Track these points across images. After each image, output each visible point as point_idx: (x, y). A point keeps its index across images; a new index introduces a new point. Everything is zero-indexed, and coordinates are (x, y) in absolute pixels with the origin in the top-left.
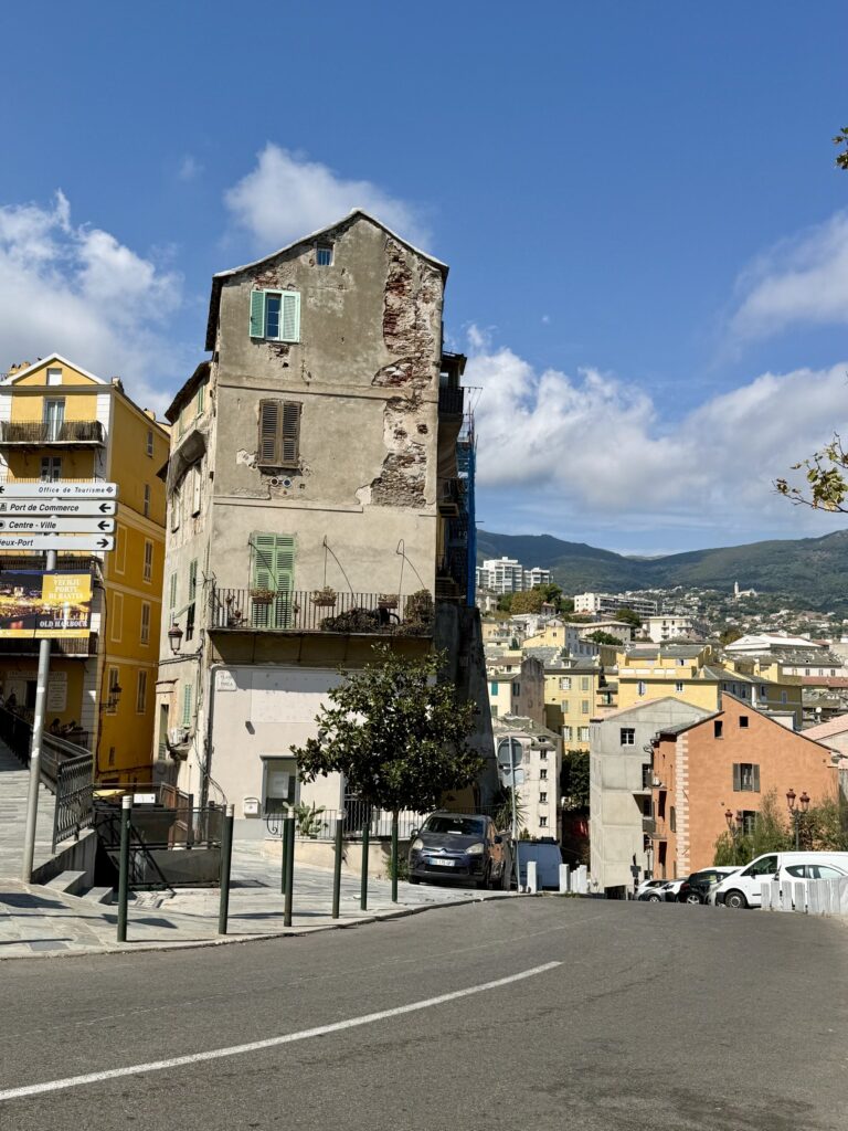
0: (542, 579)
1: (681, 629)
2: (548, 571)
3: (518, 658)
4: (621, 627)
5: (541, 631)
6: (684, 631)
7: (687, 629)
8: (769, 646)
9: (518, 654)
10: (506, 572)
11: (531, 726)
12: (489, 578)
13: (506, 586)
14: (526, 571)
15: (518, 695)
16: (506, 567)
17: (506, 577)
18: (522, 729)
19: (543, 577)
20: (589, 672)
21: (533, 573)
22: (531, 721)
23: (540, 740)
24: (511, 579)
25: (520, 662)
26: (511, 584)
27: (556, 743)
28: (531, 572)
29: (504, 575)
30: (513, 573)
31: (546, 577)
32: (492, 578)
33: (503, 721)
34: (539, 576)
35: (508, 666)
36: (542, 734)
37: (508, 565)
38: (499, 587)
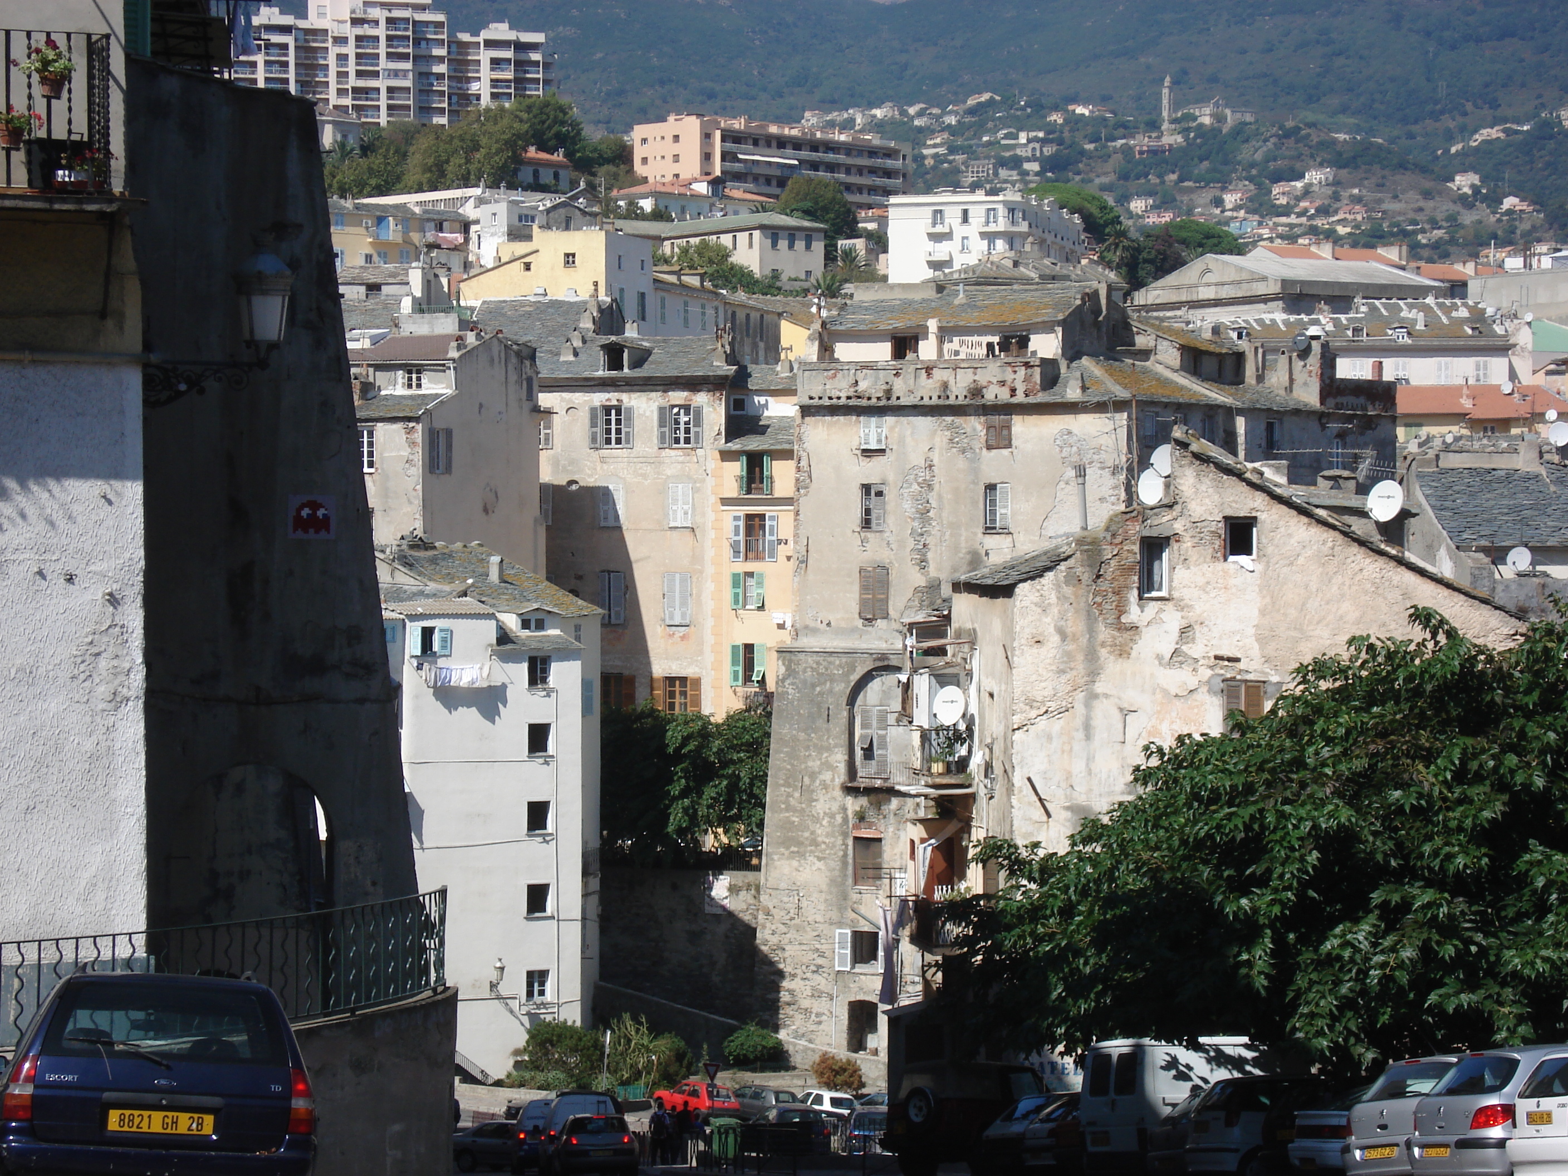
0: (520, 65)
1: (990, 237)
2: (539, 38)
3: (445, 339)
4: (792, 234)
5: (521, 248)
6: (1000, 245)
7: (1011, 238)
8: (1275, 288)
9: (446, 325)
10: (389, 38)
11: (494, 576)
12: (332, 61)
13: (390, 90)
14: (465, 37)
15: (448, 470)
16: (390, 21)
17: (390, 56)
18: (462, 588)
19: (522, 57)
20: (693, 384)
21: (490, 44)
22: (495, 559)
23: (525, 624)
24: (408, 65)
25: (454, 354)
26: (408, 83)
27: (578, 628)
28: (480, 39)
29: (382, 50)
30: (417, 42)
31: (536, 56)
32: (342, 58)
33: (396, 565)
34: (509, 54)
35: (409, 369)
36: (535, 606)
37: (397, 14)
38: (366, 91)
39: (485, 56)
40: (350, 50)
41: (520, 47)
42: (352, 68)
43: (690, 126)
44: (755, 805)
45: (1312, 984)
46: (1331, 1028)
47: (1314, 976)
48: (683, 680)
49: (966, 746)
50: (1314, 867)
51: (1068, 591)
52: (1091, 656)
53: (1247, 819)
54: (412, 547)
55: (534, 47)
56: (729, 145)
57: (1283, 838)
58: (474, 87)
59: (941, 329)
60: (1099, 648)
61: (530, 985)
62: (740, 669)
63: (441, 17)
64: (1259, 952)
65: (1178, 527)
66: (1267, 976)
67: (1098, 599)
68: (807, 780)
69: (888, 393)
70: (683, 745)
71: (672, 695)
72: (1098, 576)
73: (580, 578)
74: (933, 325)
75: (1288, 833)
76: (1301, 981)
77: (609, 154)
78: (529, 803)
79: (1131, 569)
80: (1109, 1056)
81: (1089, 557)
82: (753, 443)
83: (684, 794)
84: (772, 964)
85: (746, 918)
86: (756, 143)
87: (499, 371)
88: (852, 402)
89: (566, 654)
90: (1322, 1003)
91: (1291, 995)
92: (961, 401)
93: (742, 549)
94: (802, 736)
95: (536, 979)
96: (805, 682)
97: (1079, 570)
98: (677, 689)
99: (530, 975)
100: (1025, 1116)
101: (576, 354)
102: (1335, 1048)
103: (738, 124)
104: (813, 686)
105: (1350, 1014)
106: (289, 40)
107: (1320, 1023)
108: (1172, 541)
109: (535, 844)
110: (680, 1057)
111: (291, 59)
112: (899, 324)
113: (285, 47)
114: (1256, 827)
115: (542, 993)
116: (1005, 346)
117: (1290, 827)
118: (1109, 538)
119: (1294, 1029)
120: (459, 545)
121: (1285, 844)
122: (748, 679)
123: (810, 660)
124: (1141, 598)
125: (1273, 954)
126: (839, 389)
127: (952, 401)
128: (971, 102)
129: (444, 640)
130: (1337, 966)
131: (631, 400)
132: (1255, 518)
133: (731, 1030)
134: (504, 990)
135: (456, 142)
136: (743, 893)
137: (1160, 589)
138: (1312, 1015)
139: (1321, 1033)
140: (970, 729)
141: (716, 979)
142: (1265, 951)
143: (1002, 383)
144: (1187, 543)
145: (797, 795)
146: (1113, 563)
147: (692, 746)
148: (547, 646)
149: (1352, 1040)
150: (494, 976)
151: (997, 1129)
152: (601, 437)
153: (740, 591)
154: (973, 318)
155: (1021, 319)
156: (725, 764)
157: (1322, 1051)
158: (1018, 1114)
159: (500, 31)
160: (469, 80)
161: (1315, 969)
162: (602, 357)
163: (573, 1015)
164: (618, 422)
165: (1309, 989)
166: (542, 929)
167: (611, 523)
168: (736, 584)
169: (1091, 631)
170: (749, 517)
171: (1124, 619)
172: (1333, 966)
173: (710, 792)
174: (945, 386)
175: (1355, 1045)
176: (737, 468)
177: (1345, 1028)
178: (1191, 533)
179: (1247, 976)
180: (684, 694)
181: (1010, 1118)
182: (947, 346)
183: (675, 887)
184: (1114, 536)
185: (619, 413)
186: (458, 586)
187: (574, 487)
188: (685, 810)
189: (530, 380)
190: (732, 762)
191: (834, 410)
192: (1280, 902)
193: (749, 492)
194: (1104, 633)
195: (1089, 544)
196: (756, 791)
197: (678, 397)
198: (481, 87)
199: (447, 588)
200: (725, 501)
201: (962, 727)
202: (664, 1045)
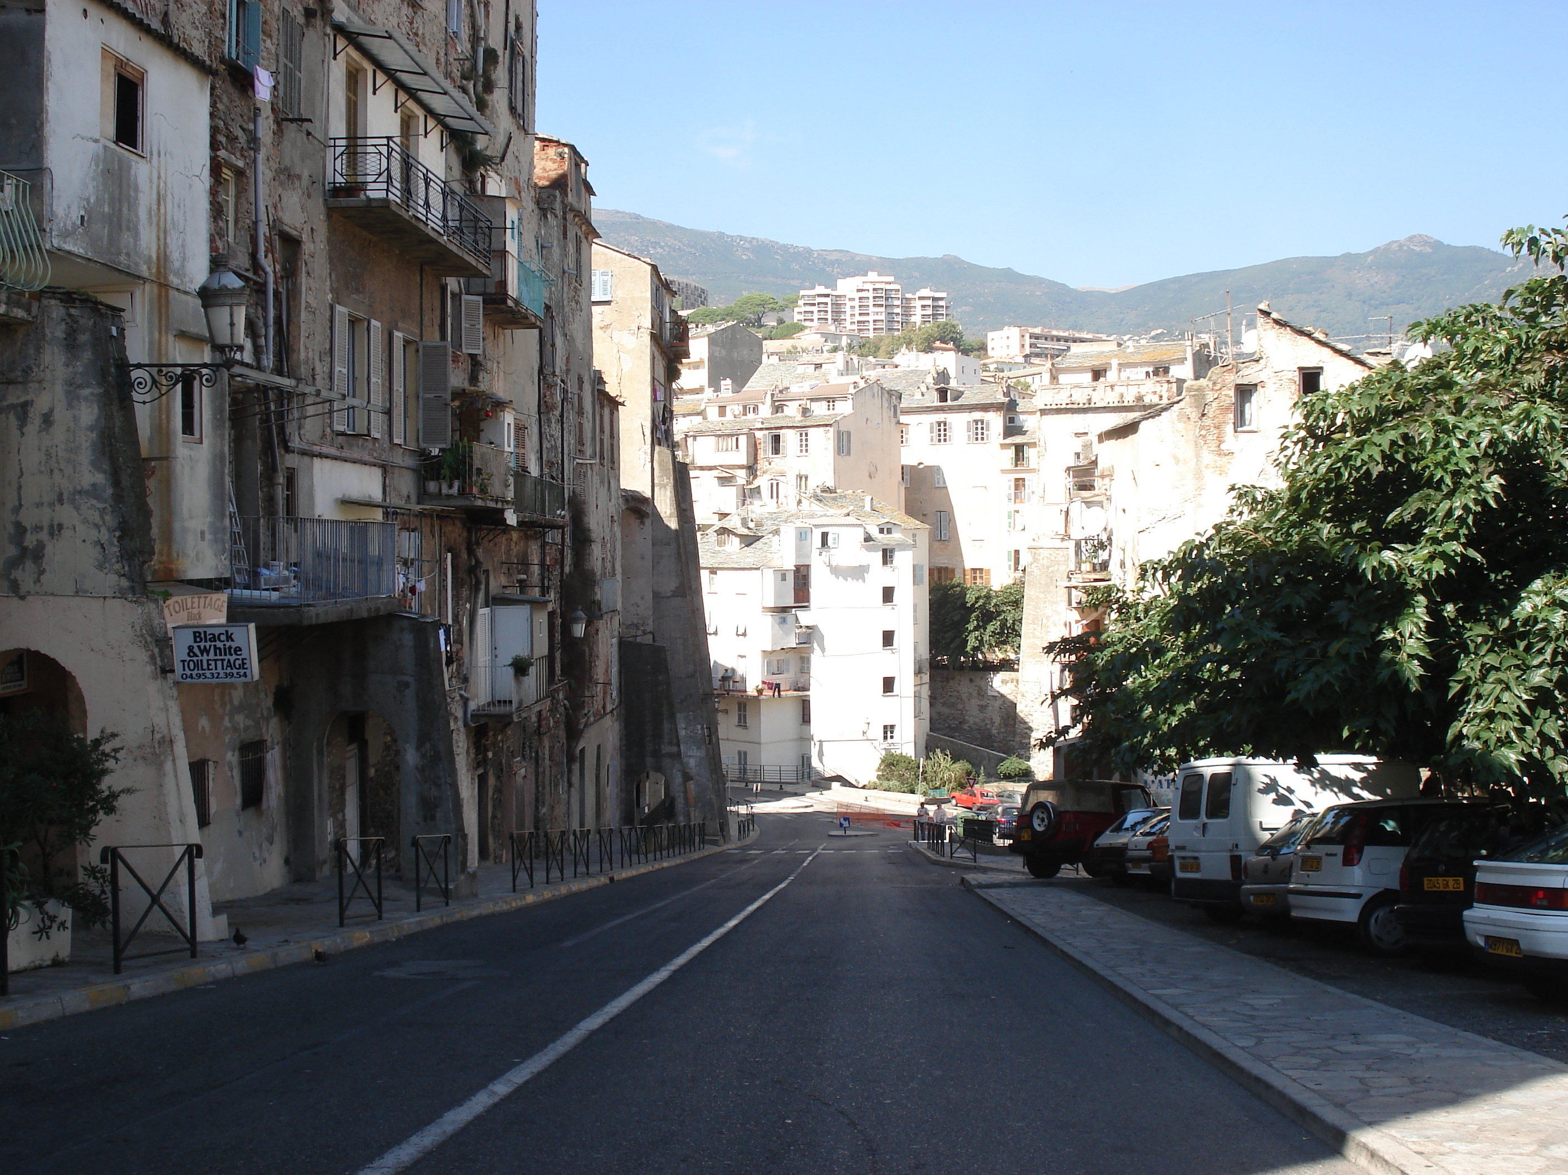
0: (935, 307)
2: (944, 295)
3: (848, 385)
10: (874, 297)
11: (868, 508)
12: (848, 309)
13: (875, 321)
14: (908, 296)
15: (849, 453)
16: (874, 289)
17: (874, 305)
18: (847, 511)
19: (936, 304)
20: (985, 408)
21: (920, 298)
22: (868, 499)
23: (881, 531)
24: (883, 309)
25: (852, 391)
26: (883, 317)
27: (914, 535)
28: (916, 297)
29: (871, 302)
30: (887, 299)
31: (942, 303)
32: (852, 307)
33: (812, 499)
34: (929, 302)
35: (828, 400)
36: (887, 520)
37: (878, 286)
38: (864, 322)
39: (918, 304)
40: (856, 303)
41: (934, 299)
42: (857, 311)
43: (1014, 332)
44: (1016, 635)
45: (1486, 670)
46: (1520, 732)
47: (1491, 660)
48: (981, 570)
49: (1107, 551)
50: (1496, 497)
51: (1180, 426)
52: (1198, 475)
53: (1386, 447)
54: (822, 491)
55: (941, 299)
56: (1033, 341)
57: (1447, 460)
58: (913, 319)
59: (1119, 364)
60: (1203, 469)
61: (885, 733)
62: (1012, 563)
63: (897, 287)
64: (1407, 627)
65: (1263, 376)
66: (1421, 659)
67: (1203, 432)
68: (1045, 621)
69: (1089, 401)
70: (976, 602)
71: (975, 578)
72: (1203, 415)
73: (925, 515)
74: (1114, 362)
75: (1453, 453)
76: (1468, 667)
77: (977, 347)
78: (884, 632)
79: (1228, 409)
80: (1201, 776)
81: (1196, 400)
82: (1018, 439)
83: (976, 629)
84: (1026, 723)
85: (1011, 697)
86: (1046, 339)
87: (878, 401)
88: (1068, 407)
89: (903, 547)
90: (1506, 697)
91: (1455, 688)
92: (1131, 404)
93: (1013, 497)
94: (1042, 596)
95: (888, 730)
96: (1043, 565)
97: (1188, 411)
98: (978, 575)
99: (885, 727)
100: (1133, 827)
101: (923, 395)
102: (1530, 764)
103: (1038, 331)
104: (1048, 567)
105: (1545, 713)
106: (828, 300)
107: (1503, 727)
108: (1259, 387)
109: (887, 653)
110: (968, 774)
111: (829, 309)
112: (1096, 363)
113: (827, 304)
114: (1399, 457)
115: (892, 737)
116: (1156, 373)
117: (1456, 444)
118: (1211, 386)
119: (1460, 736)
120: (850, 492)
121: (1451, 468)
122: (1016, 569)
123: (1046, 552)
124: (1236, 432)
125: (1430, 629)
126: (1061, 399)
127: (1126, 404)
128: (1153, 333)
129: (834, 539)
130: (1522, 645)
131: (951, 418)
132: (1321, 368)
133: (1003, 760)
134: (870, 735)
135: (902, 340)
136: (1009, 684)
137: (1250, 425)
138: (1490, 716)
139: (1505, 742)
140: (1109, 539)
141: (994, 732)
142: (1417, 625)
143: (1155, 393)
144: (1270, 387)
145: (1039, 628)
146: (1214, 404)
147: (981, 602)
148: (892, 543)
149: (1549, 751)
150: (865, 728)
151: (1108, 839)
152: (936, 439)
153: (1012, 521)
154: (1137, 359)
155: (1165, 358)
156: (999, 614)
157: (1509, 771)
158: (1127, 825)
159: (925, 292)
160: (911, 315)
161: (1491, 650)
162: (936, 395)
163: (909, 750)
164: (945, 430)
165: (1483, 679)
166: (889, 701)
167: (941, 485)
168: (1009, 517)
169: (1198, 456)
170: (1017, 480)
171: (1222, 447)
172: (1515, 646)
173: (990, 628)
174: (1122, 396)
175: (1554, 758)
176: (1011, 452)
177: (1541, 734)
178: (1274, 380)
179: (1392, 662)
180: (981, 578)
181: (1119, 829)
182: (1122, 374)
183: (971, 680)
184: (1214, 384)
185: (945, 425)
186: (845, 511)
187: (921, 466)
188: (976, 638)
189: (895, 407)
190: (1004, 612)
191: (1059, 411)
192: (1444, 556)
193: (1016, 465)
194: (1208, 457)
195: (1196, 390)
196: (1016, 628)
197: (977, 415)
198: (917, 319)
199: (839, 512)
200: (1003, 471)
201: (1104, 537)
202: (960, 767)
